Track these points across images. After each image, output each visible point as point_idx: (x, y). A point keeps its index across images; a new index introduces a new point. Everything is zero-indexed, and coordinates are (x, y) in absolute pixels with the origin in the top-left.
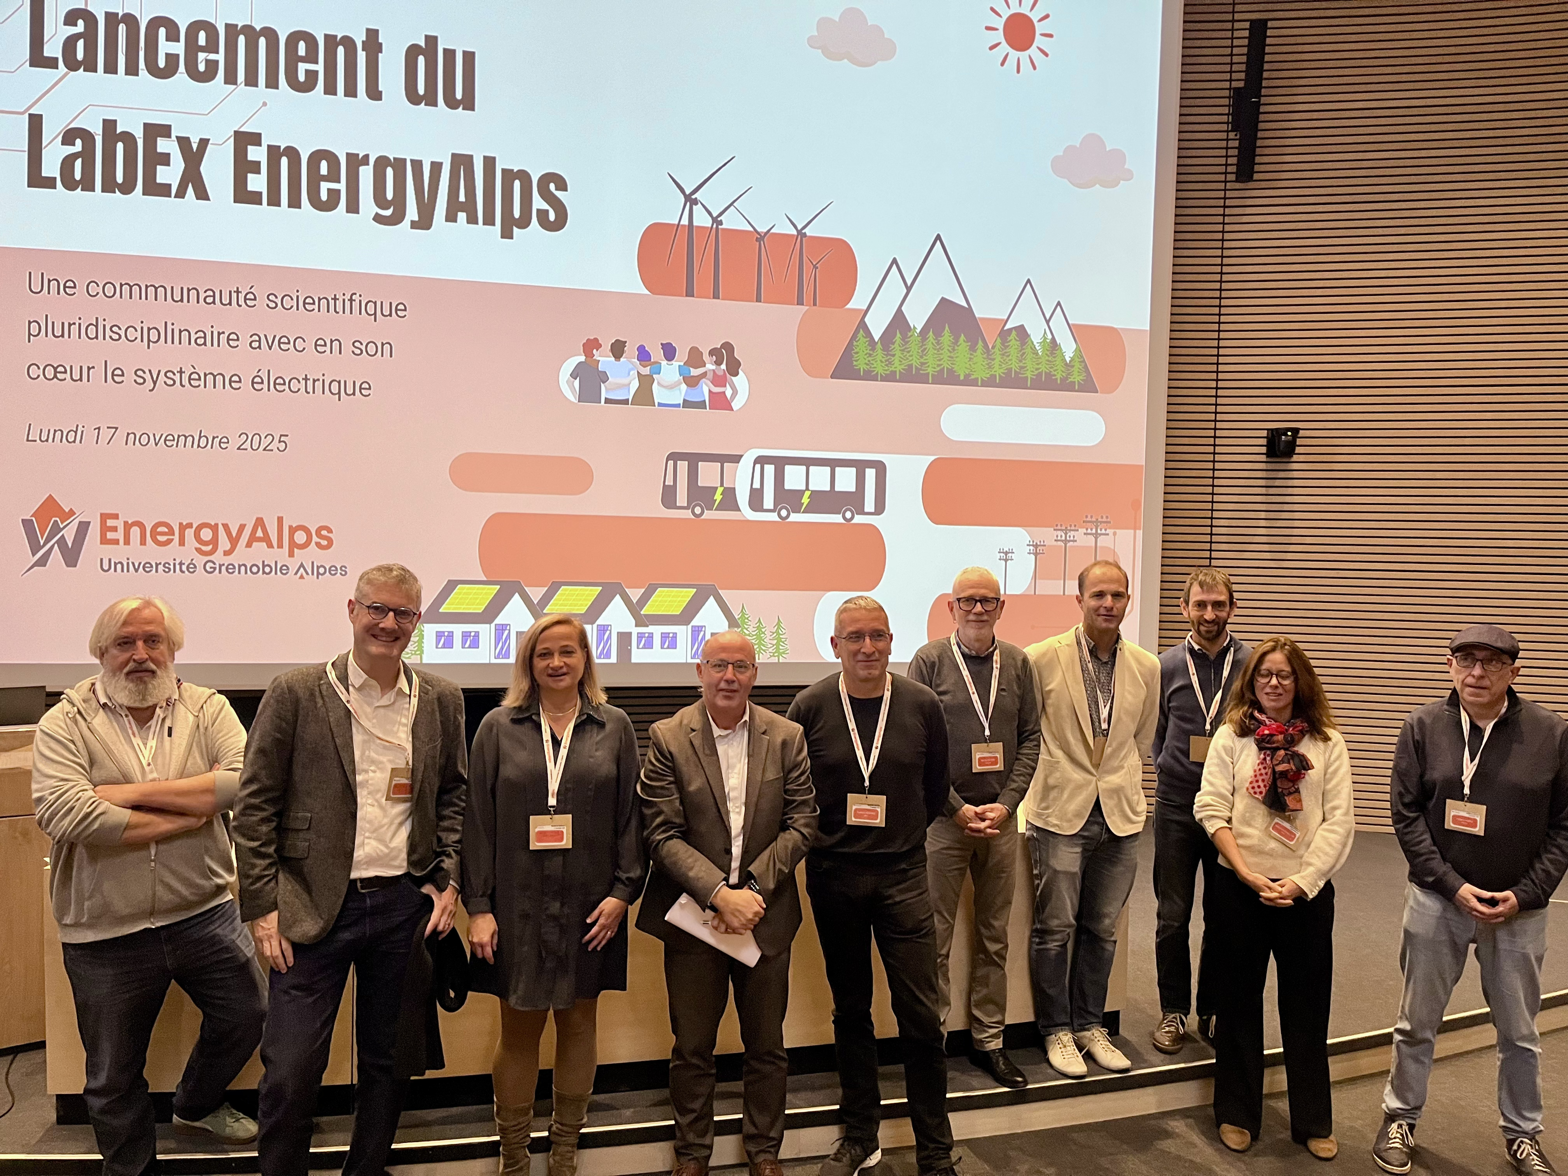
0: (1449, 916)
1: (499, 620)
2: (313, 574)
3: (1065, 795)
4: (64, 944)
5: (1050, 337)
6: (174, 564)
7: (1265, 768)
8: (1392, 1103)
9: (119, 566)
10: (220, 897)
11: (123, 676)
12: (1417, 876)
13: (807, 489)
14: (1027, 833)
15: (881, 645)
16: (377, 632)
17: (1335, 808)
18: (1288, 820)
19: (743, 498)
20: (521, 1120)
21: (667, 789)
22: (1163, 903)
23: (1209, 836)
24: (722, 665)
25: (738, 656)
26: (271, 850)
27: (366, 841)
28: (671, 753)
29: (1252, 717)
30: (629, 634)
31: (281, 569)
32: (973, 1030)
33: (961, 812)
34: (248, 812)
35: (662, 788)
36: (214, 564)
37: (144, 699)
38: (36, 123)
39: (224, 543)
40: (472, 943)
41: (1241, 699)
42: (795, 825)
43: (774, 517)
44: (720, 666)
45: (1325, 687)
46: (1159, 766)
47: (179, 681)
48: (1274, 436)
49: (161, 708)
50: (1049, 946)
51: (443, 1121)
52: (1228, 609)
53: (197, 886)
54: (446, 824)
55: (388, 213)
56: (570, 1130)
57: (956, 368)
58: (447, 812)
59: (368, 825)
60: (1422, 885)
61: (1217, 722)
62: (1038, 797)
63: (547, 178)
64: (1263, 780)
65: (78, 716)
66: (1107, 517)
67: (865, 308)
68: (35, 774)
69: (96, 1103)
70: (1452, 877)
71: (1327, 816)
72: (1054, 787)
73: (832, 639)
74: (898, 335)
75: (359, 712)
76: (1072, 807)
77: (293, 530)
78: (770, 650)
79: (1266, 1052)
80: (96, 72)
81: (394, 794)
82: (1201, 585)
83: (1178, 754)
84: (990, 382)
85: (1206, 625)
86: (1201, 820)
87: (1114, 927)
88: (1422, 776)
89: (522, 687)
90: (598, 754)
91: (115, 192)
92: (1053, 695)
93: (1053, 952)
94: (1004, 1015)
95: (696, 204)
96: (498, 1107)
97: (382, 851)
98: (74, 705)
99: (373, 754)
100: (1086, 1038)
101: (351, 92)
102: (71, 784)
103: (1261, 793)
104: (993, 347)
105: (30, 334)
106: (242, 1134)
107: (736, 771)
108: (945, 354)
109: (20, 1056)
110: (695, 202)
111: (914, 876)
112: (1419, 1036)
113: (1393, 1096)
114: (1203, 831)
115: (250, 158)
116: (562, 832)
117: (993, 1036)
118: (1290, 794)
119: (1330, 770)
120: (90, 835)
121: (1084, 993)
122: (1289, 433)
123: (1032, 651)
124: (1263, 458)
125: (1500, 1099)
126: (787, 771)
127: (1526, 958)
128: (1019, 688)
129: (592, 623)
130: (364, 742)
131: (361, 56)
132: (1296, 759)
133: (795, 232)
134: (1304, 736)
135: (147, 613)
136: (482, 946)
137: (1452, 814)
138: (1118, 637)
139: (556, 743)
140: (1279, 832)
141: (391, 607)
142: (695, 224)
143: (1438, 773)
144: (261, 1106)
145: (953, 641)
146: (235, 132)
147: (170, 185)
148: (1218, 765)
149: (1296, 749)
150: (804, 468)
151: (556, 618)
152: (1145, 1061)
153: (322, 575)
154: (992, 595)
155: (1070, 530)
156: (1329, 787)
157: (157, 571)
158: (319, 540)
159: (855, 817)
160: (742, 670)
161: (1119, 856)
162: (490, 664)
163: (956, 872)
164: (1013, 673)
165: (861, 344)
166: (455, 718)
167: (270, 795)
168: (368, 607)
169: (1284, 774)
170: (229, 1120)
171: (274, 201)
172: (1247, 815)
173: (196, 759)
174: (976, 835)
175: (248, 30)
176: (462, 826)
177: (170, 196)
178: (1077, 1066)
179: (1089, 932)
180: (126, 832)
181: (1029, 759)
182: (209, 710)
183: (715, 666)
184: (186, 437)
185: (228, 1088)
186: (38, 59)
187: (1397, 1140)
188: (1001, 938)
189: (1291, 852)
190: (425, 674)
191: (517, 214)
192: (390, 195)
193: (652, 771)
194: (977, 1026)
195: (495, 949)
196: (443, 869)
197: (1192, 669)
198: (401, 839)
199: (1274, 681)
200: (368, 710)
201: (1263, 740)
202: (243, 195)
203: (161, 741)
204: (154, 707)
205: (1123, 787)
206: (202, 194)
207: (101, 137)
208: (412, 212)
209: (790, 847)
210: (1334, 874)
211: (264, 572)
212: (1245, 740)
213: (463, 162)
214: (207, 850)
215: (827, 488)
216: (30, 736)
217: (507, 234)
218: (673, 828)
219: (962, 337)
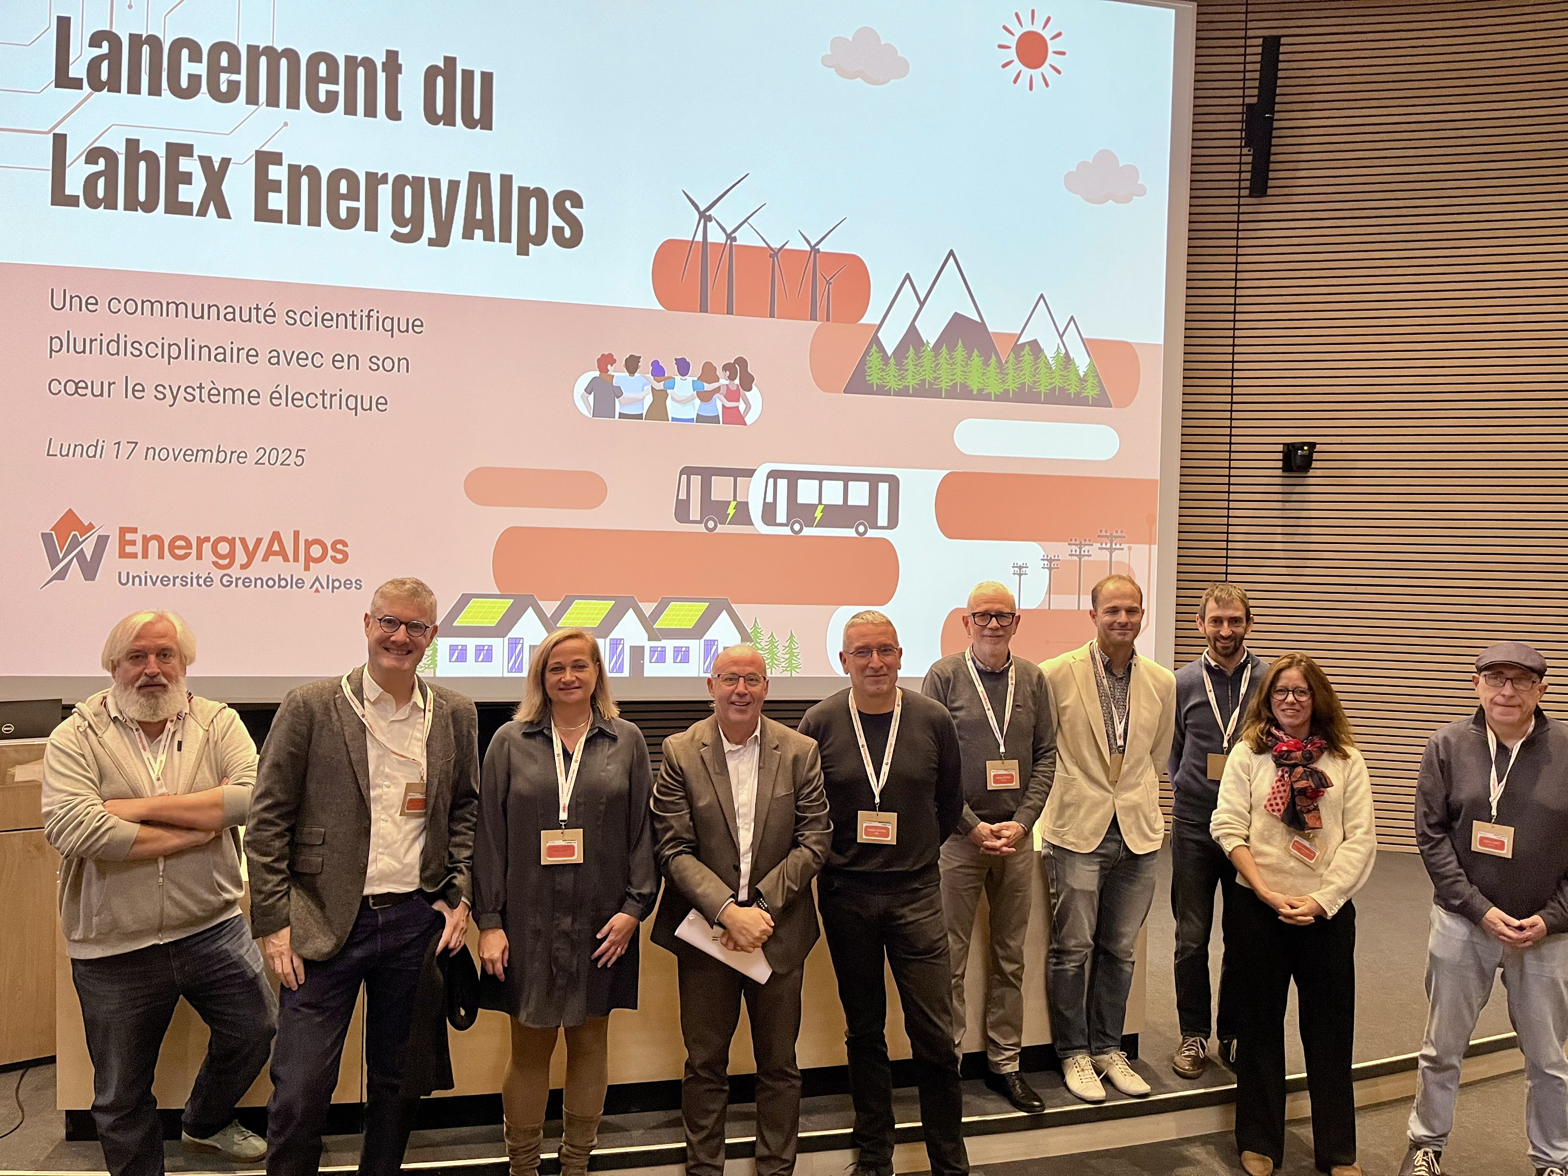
0: (1475, 940)
1: (512, 634)
2: (328, 588)
3: (1082, 812)
4: (73, 960)
5: (1063, 351)
6: (192, 578)
7: (1283, 785)
8: (1416, 1129)
9: (137, 580)
10: (229, 912)
11: (134, 690)
12: (1444, 899)
13: (820, 502)
14: (1044, 852)
15: (889, 659)
16: (388, 645)
17: (1356, 827)
18: (1307, 838)
19: (756, 511)
20: (531, 1141)
21: (677, 804)
22: (1181, 922)
23: (1227, 854)
24: (733, 678)
25: (750, 669)
26: (284, 865)
27: (379, 857)
28: (681, 768)
29: (1269, 733)
30: (642, 648)
31: (297, 583)
32: (989, 1052)
33: (976, 830)
34: (262, 827)
35: (672, 802)
36: (231, 577)
37: (155, 714)
38: (60, 142)
39: (241, 557)
40: (482, 959)
41: (1258, 717)
42: (806, 842)
43: (787, 531)
44: (731, 679)
45: (1343, 704)
46: (1176, 783)
47: (190, 694)
48: (1290, 451)
49: (172, 721)
50: (1067, 966)
51: (455, 1142)
52: (1244, 624)
53: (207, 902)
54: (457, 839)
55: (406, 230)
56: (580, 1152)
57: (969, 383)
58: (459, 827)
59: (381, 841)
60: (1449, 908)
61: (1235, 738)
62: (1055, 815)
63: (562, 196)
64: (1281, 798)
65: (89, 730)
66: (1122, 532)
67: (878, 323)
68: (45, 788)
69: (104, 1120)
70: (1479, 900)
71: (1348, 835)
72: (1069, 805)
73: (841, 654)
74: (912, 350)
75: (374, 727)
76: (1090, 825)
77: (309, 544)
78: (783, 664)
79: (1287, 1078)
80: (120, 92)
81: (408, 809)
82: (1217, 600)
83: (1195, 771)
84: (1003, 397)
85: (1223, 641)
86: (1218, 838)
87: (1132, 947)
88: (1447, 796)
89: (533, 701)
90: (609, 767)
91: (137, 210)
92: (1069, 711)
93: (1071, 973)
94: (1020, 1038)
95: (711, 221)
96: (508, 1128)
97: (394, 867)
98: (85, 719)
99: (387, 770)
100: (1105, 1061)
101: (371, 111)
102: (81, 798)
103: (1279, 810)
104: (1006, 362)
105: (51, 350)
106: (251, 1153)
107: (746, 787)
108: (959, 369)
109: (30, 1071)
110: (709, 219)
111: (929, 895)
112: (1446, 1062)
113: (1418, 1123)
114: (1219, 850)
115: (271, 177)
116: (573, 847)
117: (1010, 1059)
118: (1309, 811)
119: (1350, 788)
120: (98, 850)
121: (1101, 1013)
122: (1306, 448)
123: (1047, 667)
124: (1279, 472)
125: (1528, 1127)
126: (798, 788)
127: (1554, 983)
128: (1035, 704)
129: (605, 637)
130: (379, 757)
131: (381, 77)
132: (1315, 777)
133: (808, 249)
134: (1323, 753)
135: (159, 627)
136: (493, 962)
137: (1479, 835)
138: (1133, 652)
139: (568, 756)
140: (1299, 850)
141: (403, 620)
142: (710, 240)
143: (1464, 792)
144: (270, 1125)
145: (968, 656)
146: (257, 152)
147: (192, 204)
148: (1234, 782)
149: (1314, 766)
150: (817, 482)
151: (566, 632)
152: (1165, 1086)
153: (338, 588)
154: (1008, 610)
155: (1085, 545)
156: (1349, 805)
157: (174, 585)
158: (334, 554)
159: (866, 835)
160: (753, 683)
161: (1136, 874)
162: (503, 678)
163: (972, 891)
164: (1029, 689)
165: (875, 359)
166: (469, 732)
167: (284, 810)
168: (380, 620)
169: (1303, 791)
170: (237, 1138)
171: (294, 219)
172: (1266, 833)
173: (206, 774)
174: (992, 853)
175: (269, 51)
176: (474, 842)
177: (192, 215)
178: (1094, 1090)
179: (1107, 952)
180: (135, 846)
181: (1044, 776)
182: (219, 724)
183: (726, 679)
184: (205, 452)
185: (236, 1106)
186: (63, 80)
187: (1423, 1168)
188: (1017, 959)
189: (1308, 869)
190: (440, 688)
191: (533, 231)
192: (408, 213)
193: (662, 785)
194: (991, 1047)
195: (506, 965)
196: (454, 885)
197: (1209, 686)
198: (414, 855)
199: (1291, 698)
200: (383, 724)
201: (1281, 757)
202: (264, 214)
203: (170, 756)
204: (165, 722)
205: (1140, 804)
206: (223, 212)
207: (124, 156)
208: (429, 230)
209: (800, 865)
210: (1355, 894)
211: (280, 586)
212: (1262, 757)
213: (479, 180)
214: (216, 866)
215: (840, 502)
216: (42, 748)
217: (523, 250)
218: (681, 844)
219: (976, 352)
